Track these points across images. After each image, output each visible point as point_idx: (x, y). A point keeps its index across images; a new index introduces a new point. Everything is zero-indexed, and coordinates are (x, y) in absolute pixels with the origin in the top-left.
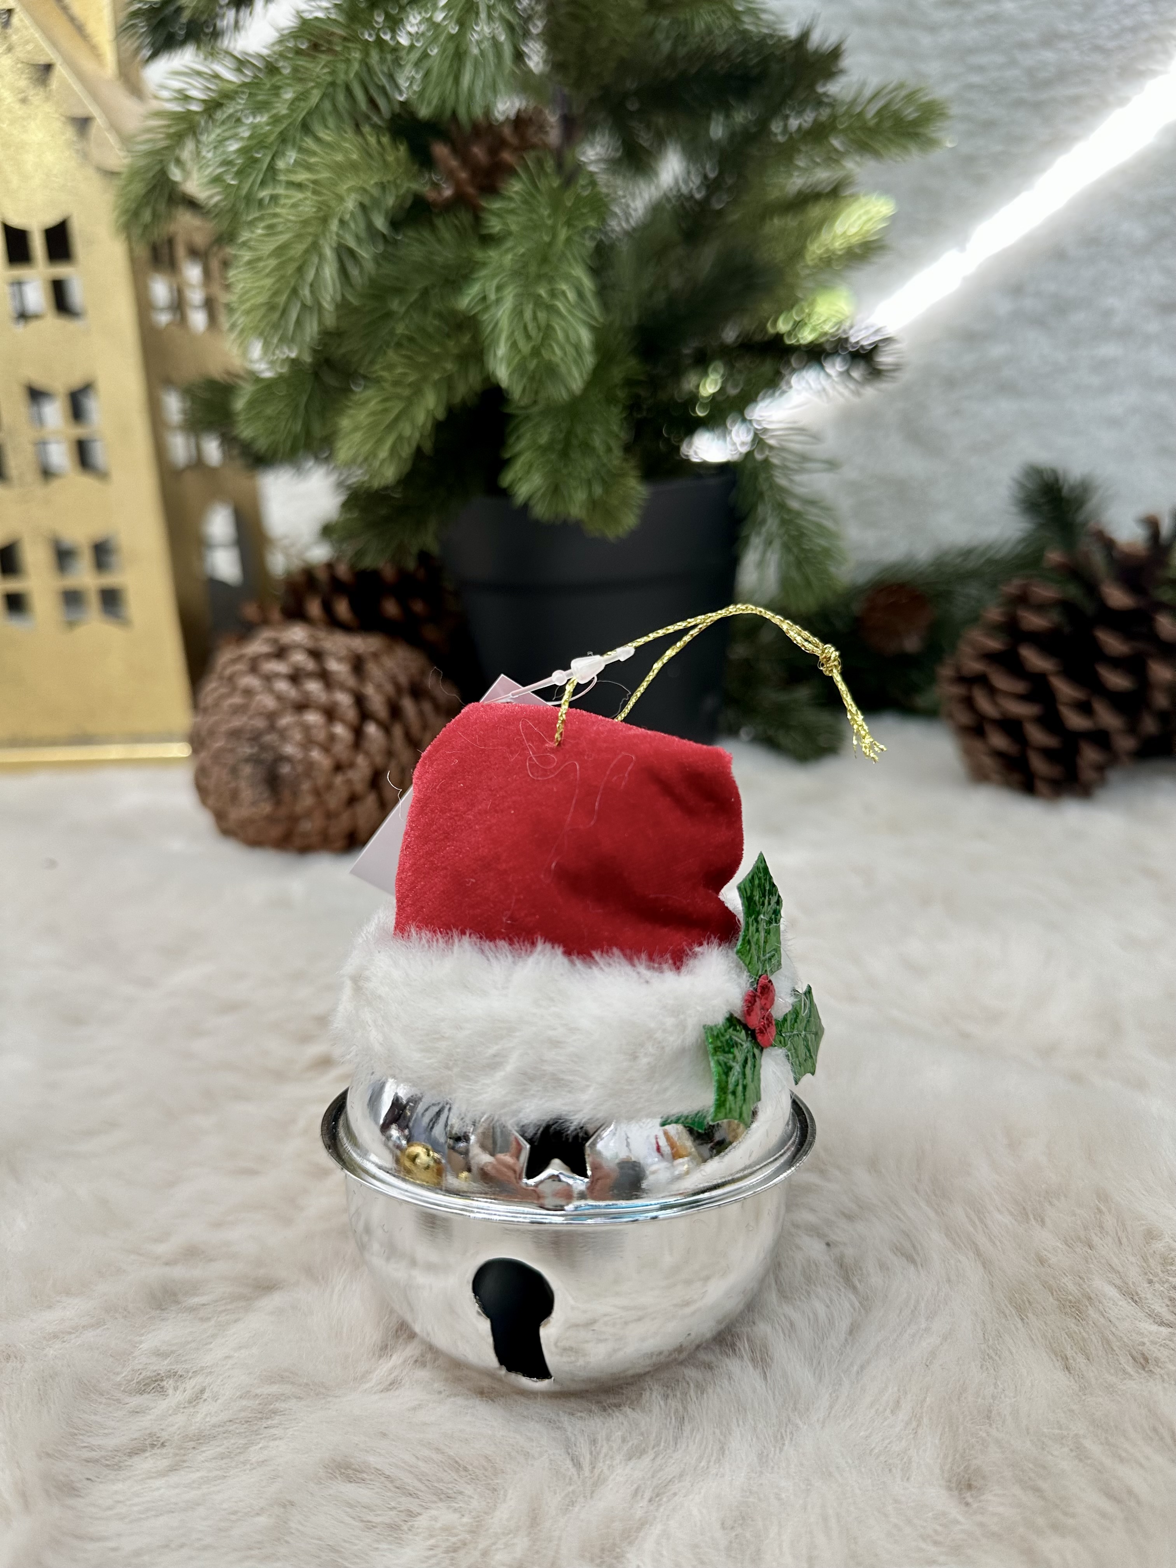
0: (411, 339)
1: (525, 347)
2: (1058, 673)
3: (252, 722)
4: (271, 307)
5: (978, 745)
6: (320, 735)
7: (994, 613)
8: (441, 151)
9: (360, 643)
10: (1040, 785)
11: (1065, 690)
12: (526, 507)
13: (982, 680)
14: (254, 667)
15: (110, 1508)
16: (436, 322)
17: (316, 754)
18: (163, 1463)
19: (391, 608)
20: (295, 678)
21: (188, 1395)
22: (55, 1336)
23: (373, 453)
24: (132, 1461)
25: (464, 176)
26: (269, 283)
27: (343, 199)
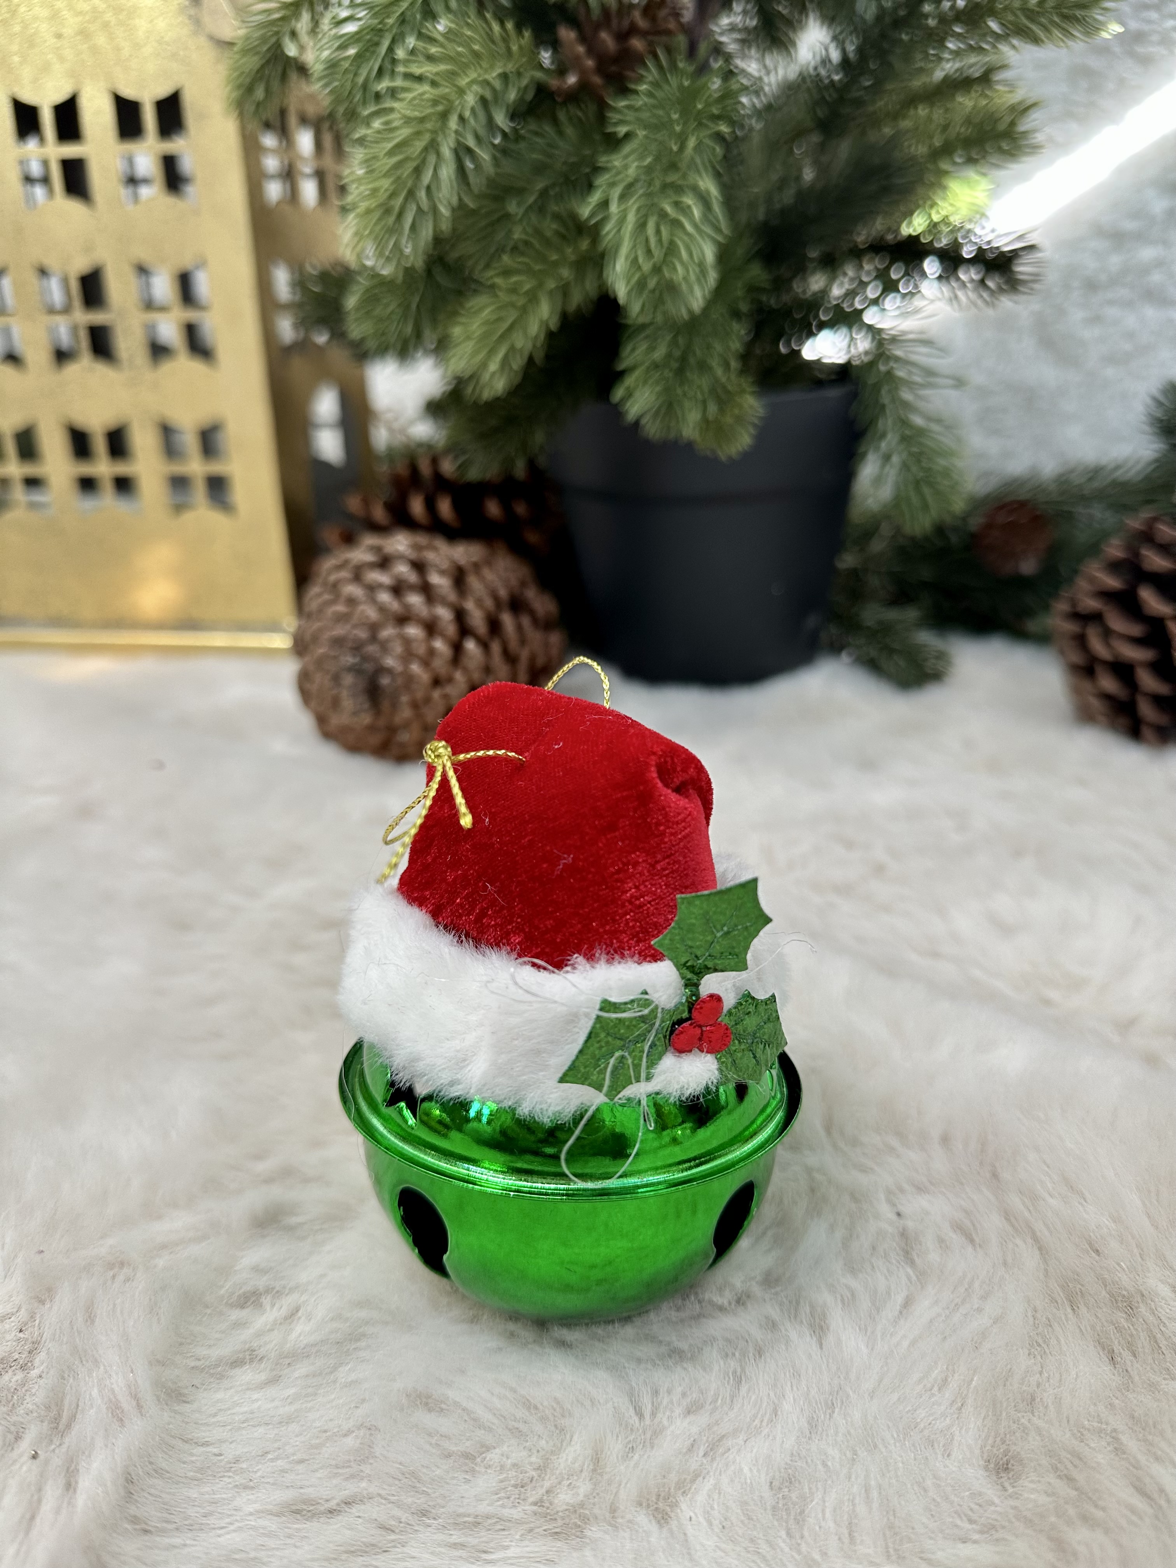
0: (526, 243)
1: (647, 267)
2: (1172, 618)
3: (355, 632)
4: (386, 210)
5: (1087, 685)
6: (421, 650)
7: (1115, 549)
8: (566, 35)
9: (462, 553)
10: (1146, 732)
12: (637, 424)
13: (1097, 619)
14: (357, 576)
15: (213, 1415)
16: (554, 226)
17: (415, 668)
18: (263, 1377)
19: (493, 509)
20: (398, 589)
21: (284, 1312)
22: (164, 1247)
23: (484, 365)
24: (233, 1372)
25: (590, 63)
26: (386, 184)
27: (463, 92)
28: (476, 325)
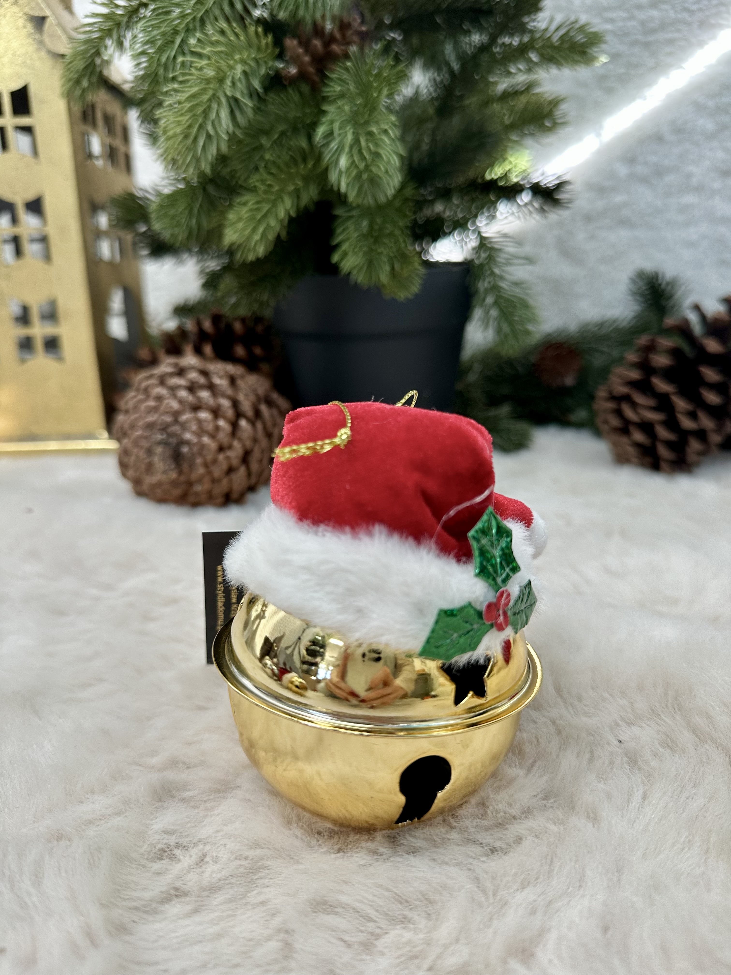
0: (274, 163)
1: (361, 165)
2: (674, 394)
3: (162, 418)
4: (186, 135)
6: (210, 427)
7: (632, 357)
8: (291, 43)
9: (230, 368)
10: (663, 465)
11: (681, 404)
12: (349, 275)
13: (627, 398)
14: (162, 382)
15: (155, 941)
16: (290, 153)
17: (206, 440)
19: (240, 351)
20: (192, 388)
21: (194, 859)
22: (90, 823)
23: (249, 238)
24: (163, 908)
25: (307, 59)
26: (184, 119)
27: (231, 68)
28: (244, 212)
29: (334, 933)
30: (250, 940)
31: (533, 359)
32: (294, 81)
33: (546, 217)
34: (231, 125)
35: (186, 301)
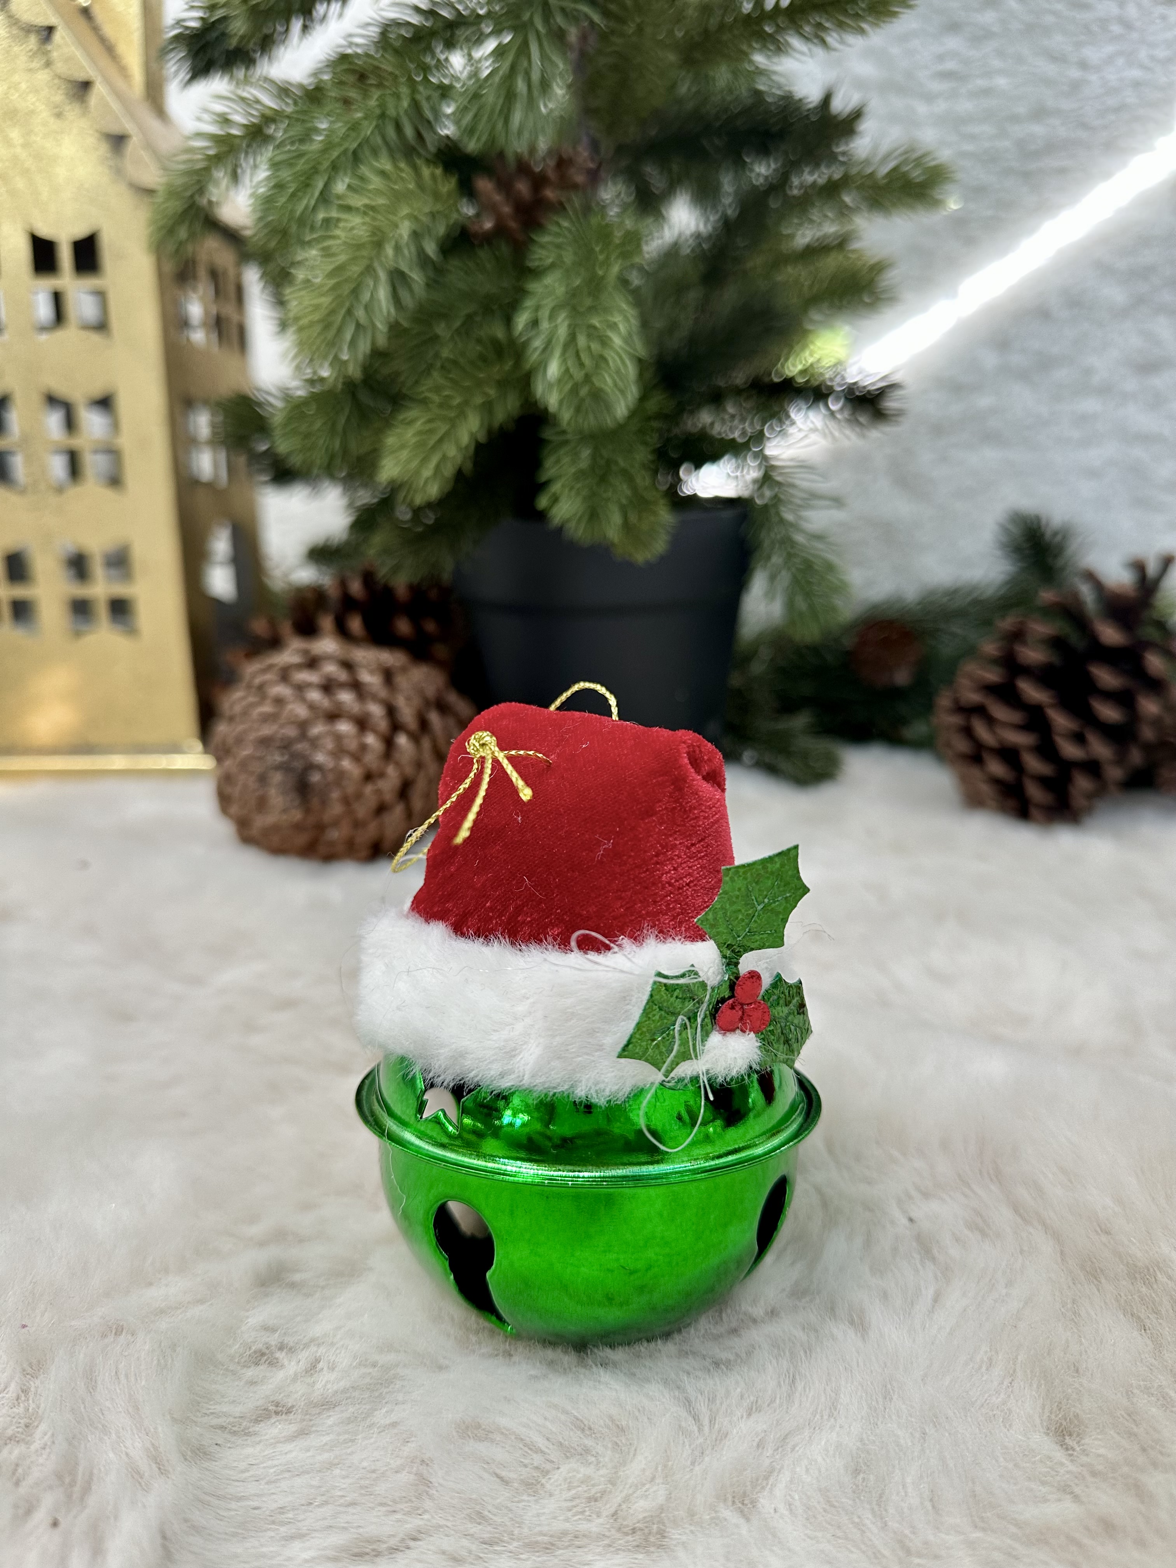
0: (455, 362)
1: (578, 375)
2: (1052, 706)
3: (283, 731)
4: (326, 324)
5: (975, 772)
6: (352, 745)
7: (990, 647)
8: (484, 185)
9: (387, 657)
10: (1034, 811)
11: (1061, 721)
12: (560, 530)
13: (980, 711)
14: (284, 677)
15: (245, 1470)
16: (479, 348)
17: (346, 764)
18: (293, 1428)
19: (403, 626)
20: (328, 687)
21: (302, 1365)
22: (162, 1312)
23: (417, 472)
24: (257, 1428)
25: (507, 210)
26: (325, 301)
27: (396, 226)
28: (410, 435)
29: (485, 1466)
30: (374, 1471)
31: (848, 642)
32: (488, 239)
33: (863, 436)
34: (392, 310)
35: (327, 540)
